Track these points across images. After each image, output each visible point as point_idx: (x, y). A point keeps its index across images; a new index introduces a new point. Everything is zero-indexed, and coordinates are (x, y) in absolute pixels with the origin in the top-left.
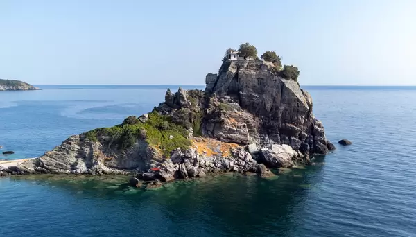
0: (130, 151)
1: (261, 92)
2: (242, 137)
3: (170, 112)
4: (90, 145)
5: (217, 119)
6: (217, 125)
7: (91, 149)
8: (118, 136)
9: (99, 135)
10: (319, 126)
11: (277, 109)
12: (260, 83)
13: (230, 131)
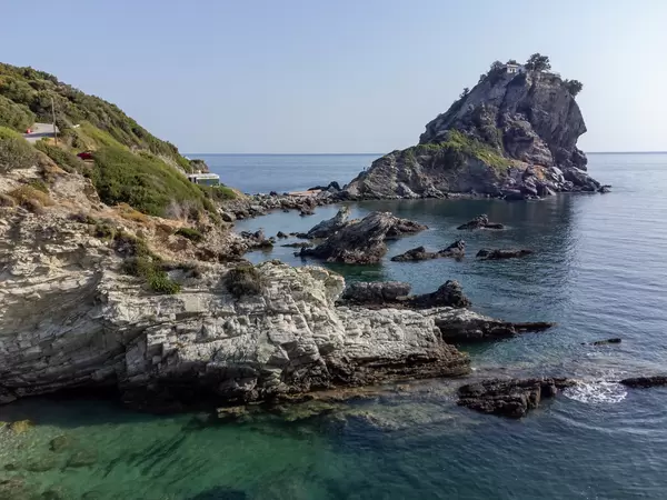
0: (461, 171)
1: (550, 109)
2: (547, 158)
3: (468, 130)
4: (412, 167)
5: (518, 138)
6: (524, 144)
7: (414, 171)
8: (441, 155)
9: (418, 154)
10: (581, 152)
11: (561, 129)
12: (551, 99)
13: (535, 151)
